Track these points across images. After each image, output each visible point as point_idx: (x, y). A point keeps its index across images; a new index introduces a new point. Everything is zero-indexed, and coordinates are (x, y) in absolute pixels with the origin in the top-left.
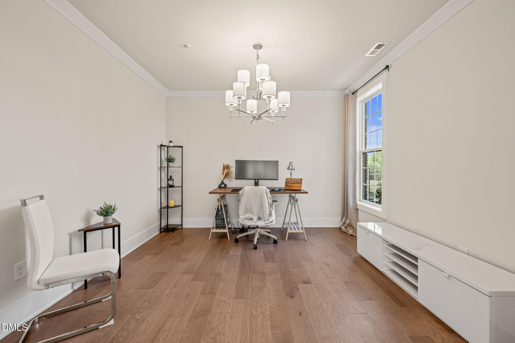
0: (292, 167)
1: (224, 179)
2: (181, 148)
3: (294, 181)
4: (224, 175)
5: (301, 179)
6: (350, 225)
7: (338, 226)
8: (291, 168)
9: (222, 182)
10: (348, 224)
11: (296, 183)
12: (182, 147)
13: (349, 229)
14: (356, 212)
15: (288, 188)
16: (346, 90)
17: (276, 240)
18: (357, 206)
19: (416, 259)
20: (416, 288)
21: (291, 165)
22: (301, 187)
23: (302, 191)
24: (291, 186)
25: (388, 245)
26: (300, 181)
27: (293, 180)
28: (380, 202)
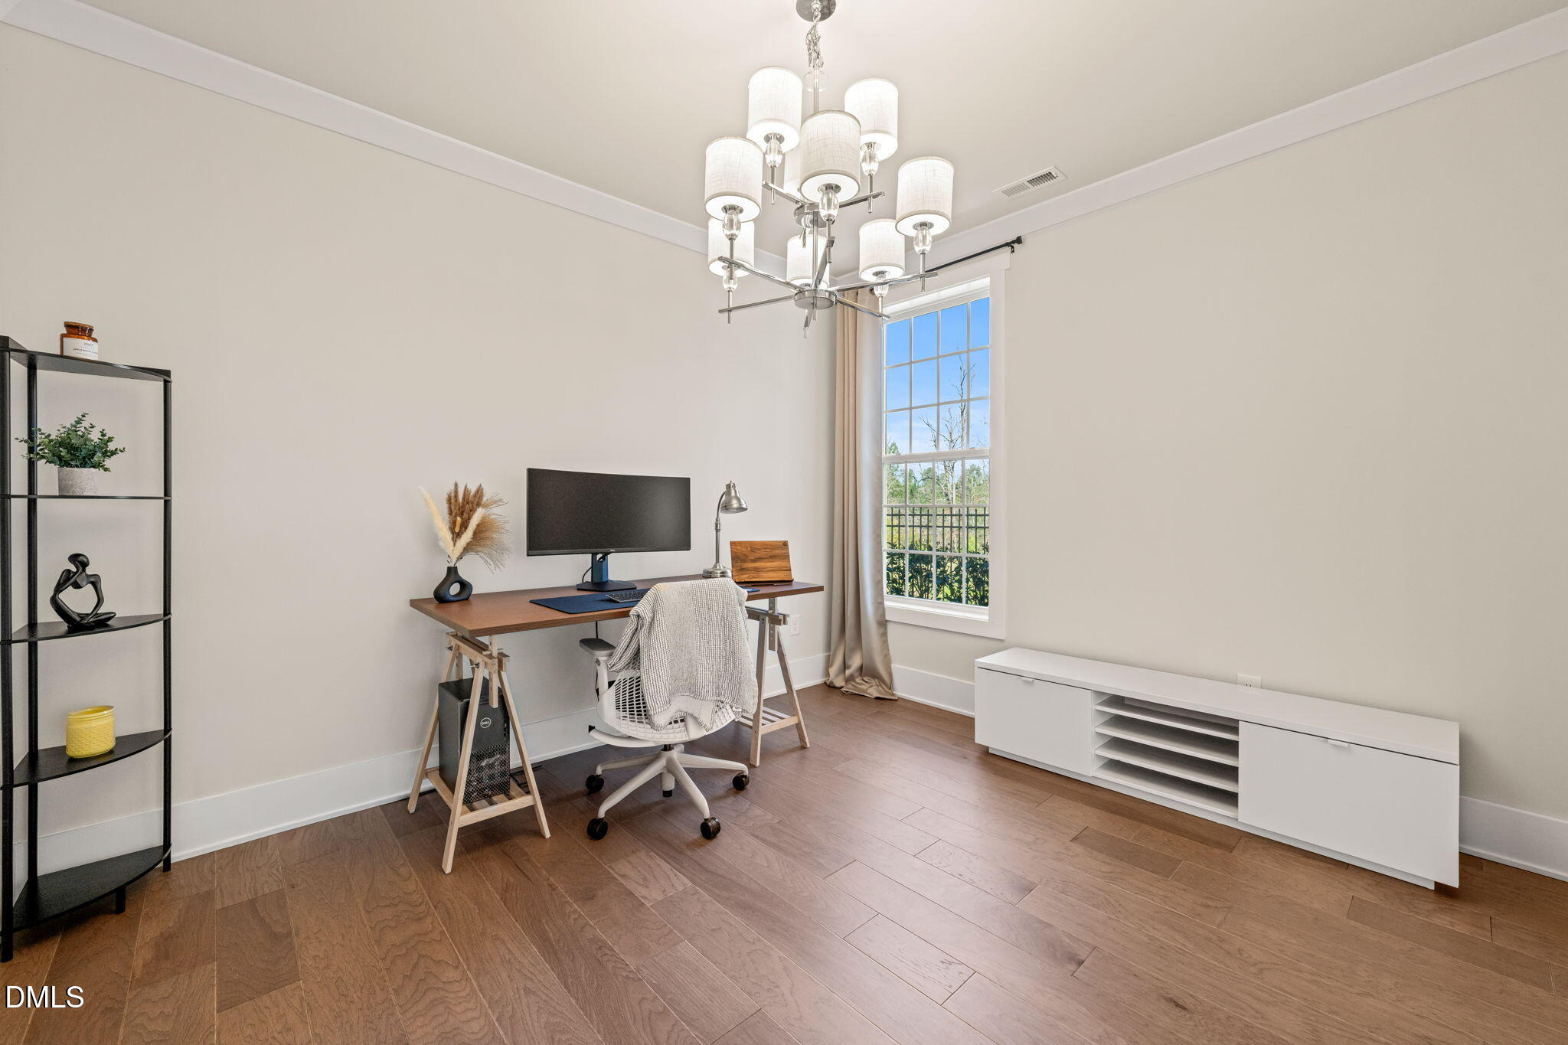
0: (739, 500)
1: (460, 558)
2: (160, 385)
3: (763, 553)
4: (467, 536)
5: (785, 544)
6: (867, 671)
7: (819, 680)
8: (735, 504)
9: (452, 571)
10: (861, 668)
11: (771, 557)
12: (164, 375)
13: (860, 684)
14: (882, 630)
15: (748, 578)
16: (842, 277)
17: (745, 777)
18: (883, 615)
19: (1232, 726)
20: (1231, 798)
21: (733, 494)
22: (790, 570)
23: (794, 587)
24: (756, 570)
25: (1102, 704)
26: (782, 549)
27: (758, 549)
28: (983, 601)
